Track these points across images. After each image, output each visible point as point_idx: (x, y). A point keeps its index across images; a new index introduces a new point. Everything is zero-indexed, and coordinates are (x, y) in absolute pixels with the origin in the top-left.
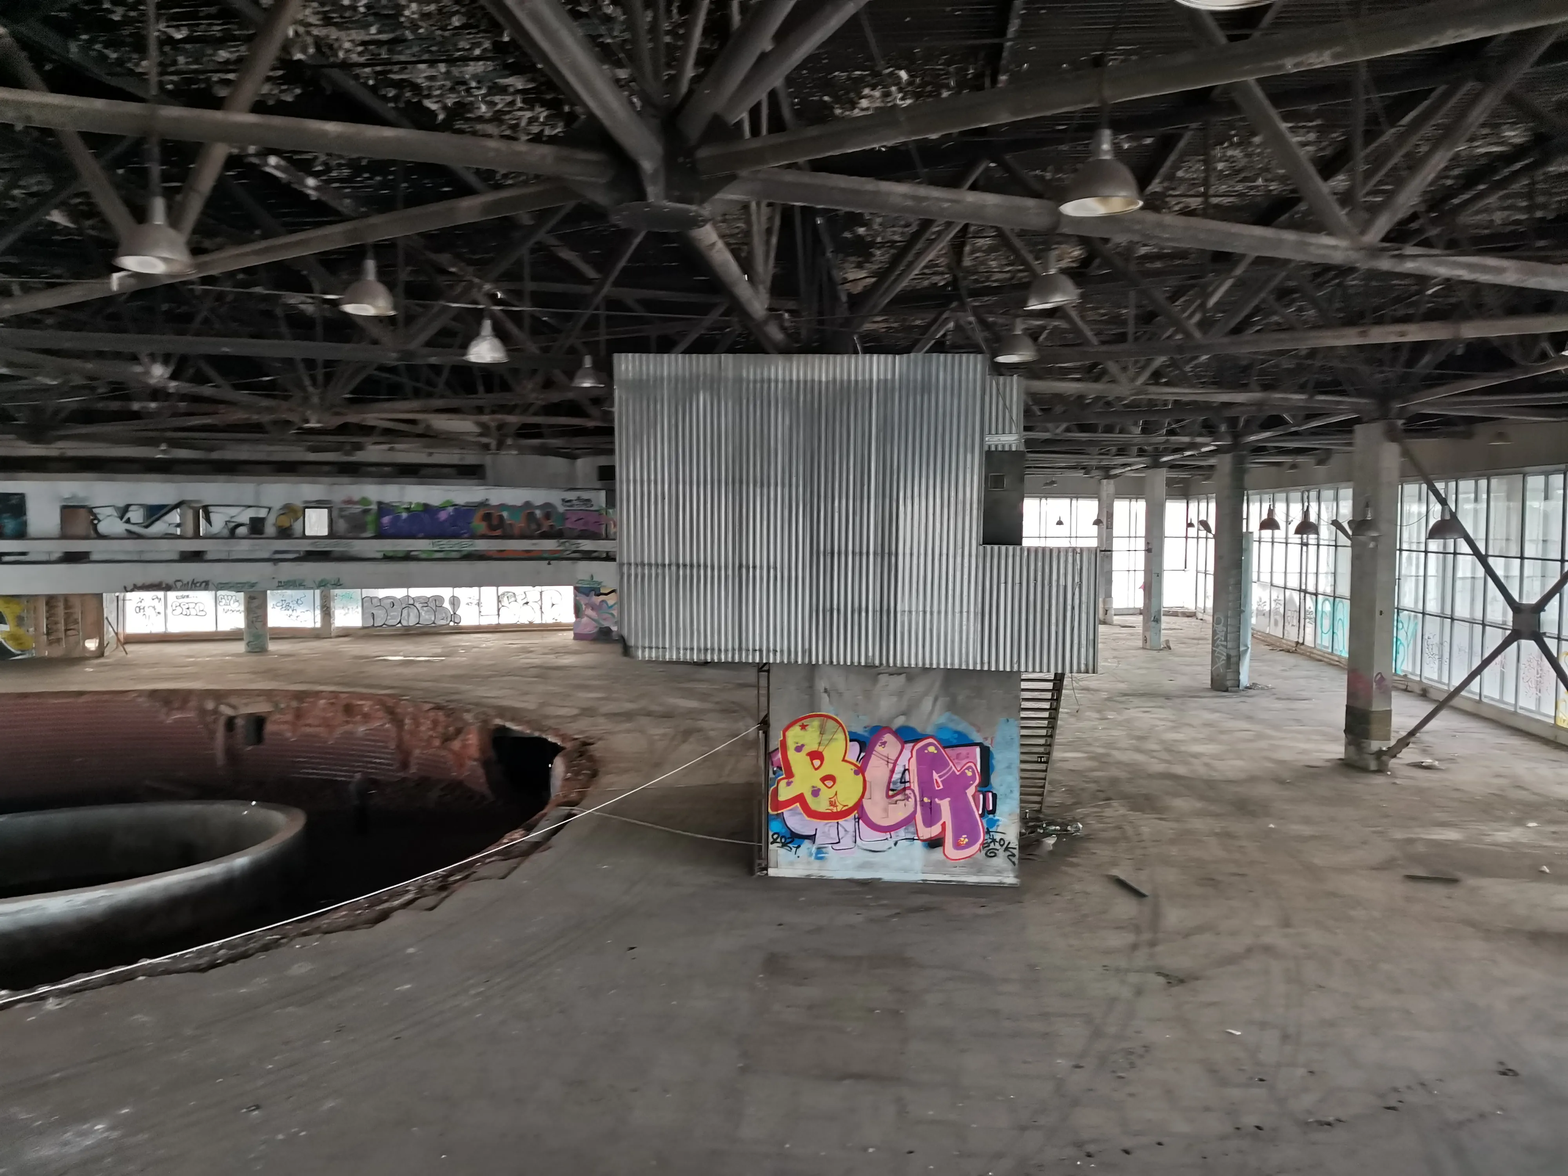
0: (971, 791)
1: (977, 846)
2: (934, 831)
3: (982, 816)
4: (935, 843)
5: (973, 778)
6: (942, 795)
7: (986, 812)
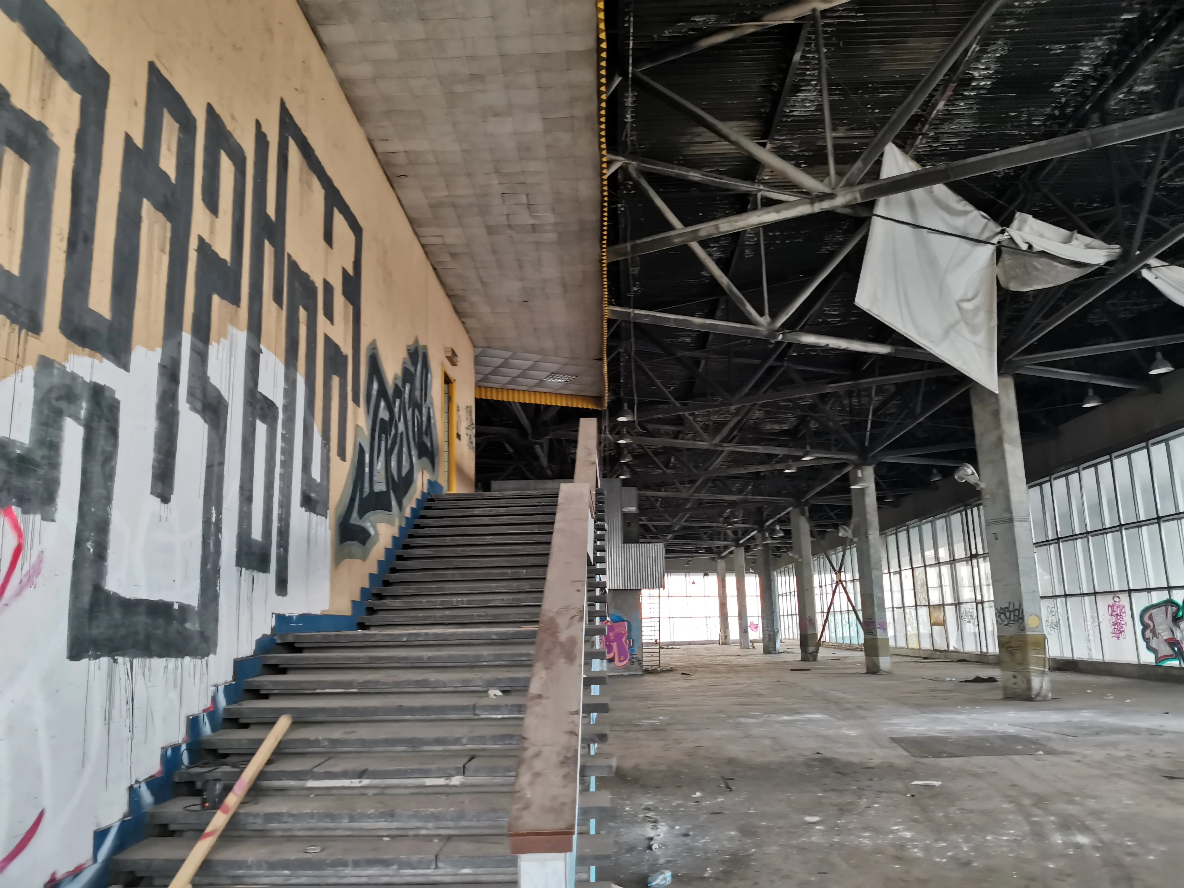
0: (624, 639)
1: (627, 661)
2: (610, 656)
3: (629, 648)
4: (611, 660)
5: (625, 634)
6: (613, 641)
7: (630, 647)
